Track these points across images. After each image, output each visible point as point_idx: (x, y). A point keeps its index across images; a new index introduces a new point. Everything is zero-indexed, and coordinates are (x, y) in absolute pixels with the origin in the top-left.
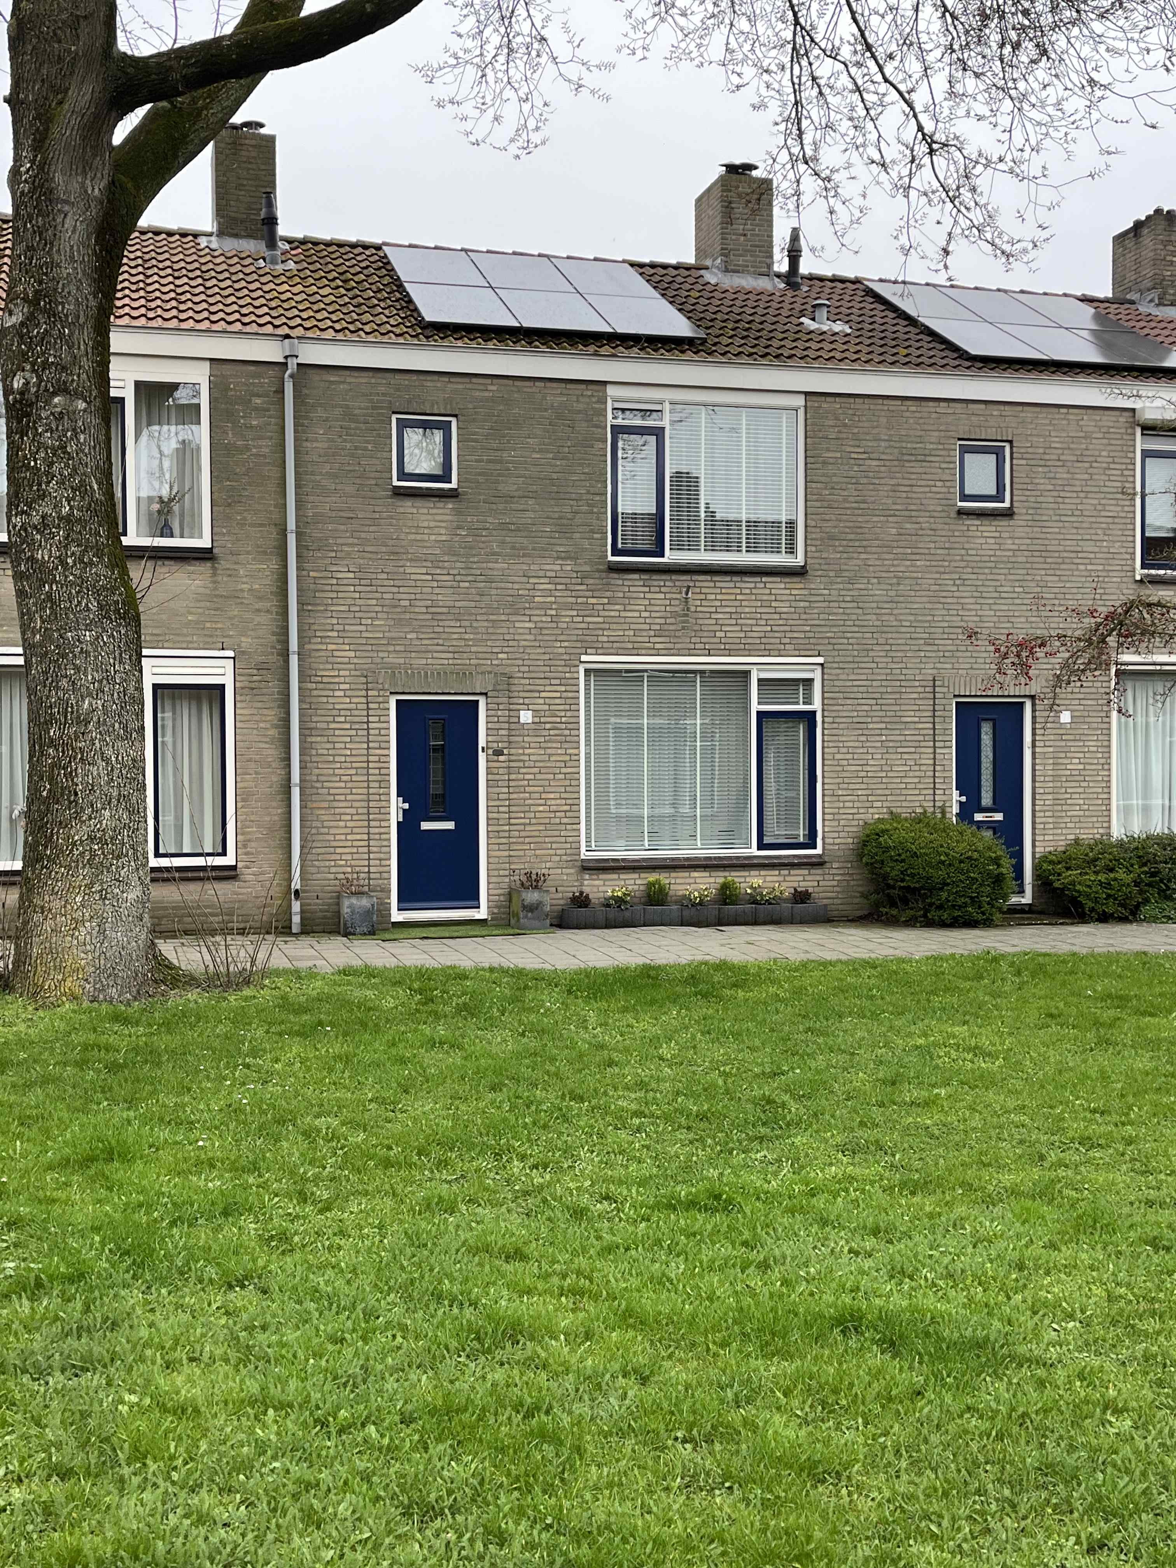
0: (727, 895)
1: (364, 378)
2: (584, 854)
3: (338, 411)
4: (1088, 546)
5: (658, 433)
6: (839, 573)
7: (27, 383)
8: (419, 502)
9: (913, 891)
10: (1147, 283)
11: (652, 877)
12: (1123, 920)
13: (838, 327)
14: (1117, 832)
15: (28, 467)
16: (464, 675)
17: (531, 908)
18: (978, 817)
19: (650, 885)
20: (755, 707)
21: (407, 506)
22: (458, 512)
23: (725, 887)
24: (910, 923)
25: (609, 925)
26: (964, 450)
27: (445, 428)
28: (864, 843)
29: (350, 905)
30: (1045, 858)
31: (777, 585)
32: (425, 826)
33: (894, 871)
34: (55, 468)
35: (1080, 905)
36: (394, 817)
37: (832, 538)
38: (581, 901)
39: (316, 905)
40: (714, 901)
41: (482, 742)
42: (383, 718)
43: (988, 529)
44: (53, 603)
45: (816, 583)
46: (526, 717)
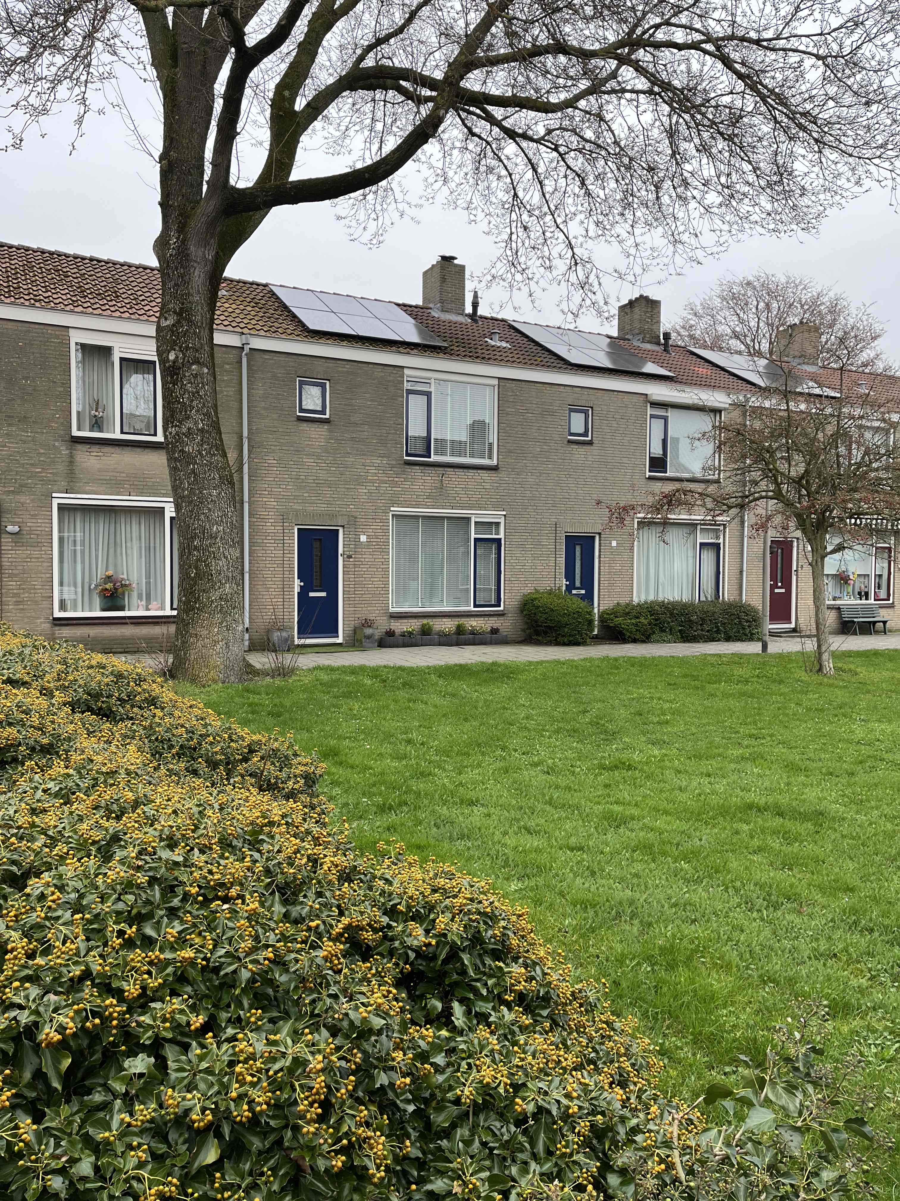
0: (460, 630)
1: (282, 358)
2: (391, 610)
3: (269, 375)
4: (625, 460)
5: (428, 394)
6: (513, 470)
7: (177, 357)
8: (310, 425)
9: (550, 628)
10: (637, 331)
11: (425, 621)
12: (643, 642)
13: (504, 344)
14: (636, 600)
15: (179, 402)
16: (333, 516)
17: (369, 637)
18: (574, 592)
19: (423, 626)
20: (473, 536)
21: (304, 426)
22: (330, 431)
23: (459, 627)
24: (549, 644)
25: (405, 646)
26: (571, 410)
27: (323, 386)
28: (525, 605)
29: (276, 636)
30: (604, 612)
31: (484, 474)
32: (312, 594)
33: (541, 618)
34: (194, 403)
35: (624, 634)
36: (297, 590)
37: (510, 452)
38: (390, 633)
39: (256, 636)
40: (455, 633)
41: (340, 551)
42: (291, 538)
43: (582, 450)
44: (195, 474)
45: (503, 474)
46: (363, 538)
